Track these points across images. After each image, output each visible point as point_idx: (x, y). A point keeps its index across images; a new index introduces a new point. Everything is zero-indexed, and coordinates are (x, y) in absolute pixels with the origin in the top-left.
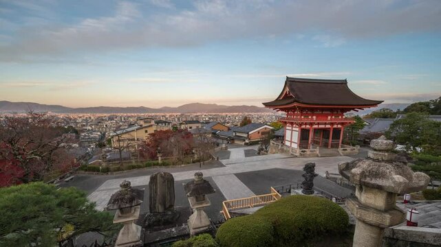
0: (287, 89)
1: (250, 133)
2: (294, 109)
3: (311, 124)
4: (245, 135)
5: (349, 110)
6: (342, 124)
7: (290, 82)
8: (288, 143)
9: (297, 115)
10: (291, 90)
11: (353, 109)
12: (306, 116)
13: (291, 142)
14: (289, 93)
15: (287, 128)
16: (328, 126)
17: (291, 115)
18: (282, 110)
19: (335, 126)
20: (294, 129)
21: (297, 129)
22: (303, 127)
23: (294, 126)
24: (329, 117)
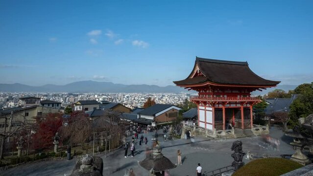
0: (198, 69)
1: (157, 115)
2: (206, 88)
3: (223, 103)
4: (152, 118)
5: (254, 89)
6: (251, 103)
7: (200, 62)
8: (202, 125)
9: (209, 94)
10: (202, 69)
11: (258, 89)
12: (218, 95)
13: (206, 123)
14: (200, 72)
15: (200, 107)
16: (239, 106)
17: (202, 94)
18: (194, 88)
19: (245, 105)
20: (207, 108)
21: (211, 109)
22: (217, 106)
23: (208, 105)
24: (239, 96)
